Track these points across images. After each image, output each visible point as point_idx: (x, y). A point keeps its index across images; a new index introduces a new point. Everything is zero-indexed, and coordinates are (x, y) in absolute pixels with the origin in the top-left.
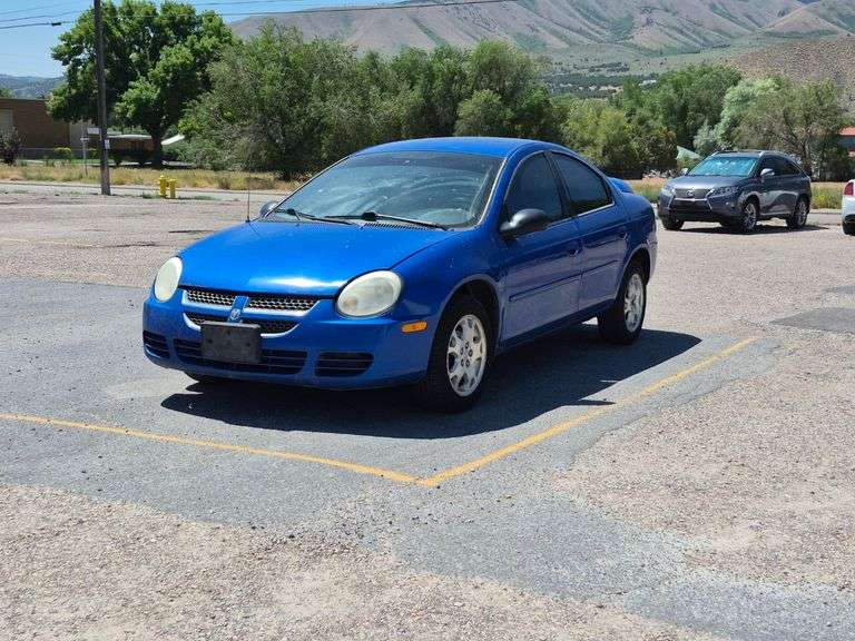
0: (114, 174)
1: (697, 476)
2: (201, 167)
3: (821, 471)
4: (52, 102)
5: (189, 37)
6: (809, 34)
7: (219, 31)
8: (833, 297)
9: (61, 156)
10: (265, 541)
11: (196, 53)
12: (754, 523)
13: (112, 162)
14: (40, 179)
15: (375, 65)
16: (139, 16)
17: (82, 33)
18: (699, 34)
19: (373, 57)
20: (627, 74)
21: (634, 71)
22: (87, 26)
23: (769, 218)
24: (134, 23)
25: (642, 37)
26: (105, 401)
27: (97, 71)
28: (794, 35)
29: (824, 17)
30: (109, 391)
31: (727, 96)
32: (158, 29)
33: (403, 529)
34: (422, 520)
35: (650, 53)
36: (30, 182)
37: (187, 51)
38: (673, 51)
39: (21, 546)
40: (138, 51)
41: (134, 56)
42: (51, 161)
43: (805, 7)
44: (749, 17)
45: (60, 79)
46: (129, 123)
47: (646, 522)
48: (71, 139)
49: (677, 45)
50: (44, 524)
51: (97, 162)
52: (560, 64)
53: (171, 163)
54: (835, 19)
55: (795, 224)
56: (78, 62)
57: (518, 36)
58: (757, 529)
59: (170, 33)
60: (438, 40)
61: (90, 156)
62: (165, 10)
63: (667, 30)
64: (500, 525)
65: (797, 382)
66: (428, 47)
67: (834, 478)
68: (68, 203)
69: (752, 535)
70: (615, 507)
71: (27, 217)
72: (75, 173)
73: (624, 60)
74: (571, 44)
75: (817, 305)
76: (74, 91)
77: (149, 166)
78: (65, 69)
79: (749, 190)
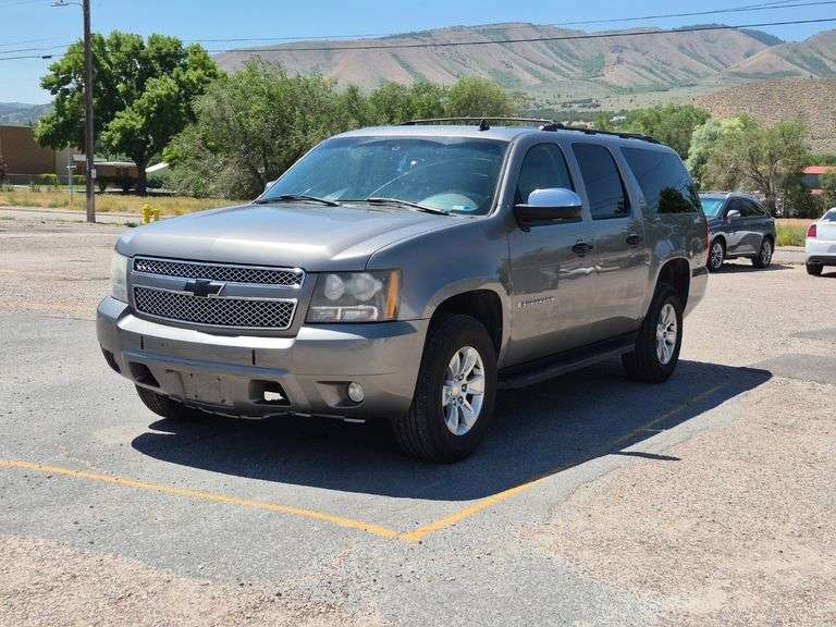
0: (100, 201)
1: (671, 532)
2: (184, 195)
3: (788, 528)
4: (40, 129)
5: (175, 69)
6: (772, 75)
7: (203, 64)
8: (797, 342)
9: (46, 182)
10: (253, 599)
11: (181, 84)
12: (726, 584)
13: (97, 189)
14: (27, 205)
15: (355, 98)
16: (126, 48)
17: (71, 64)
18: (667, 73)
19: (353, 91)
20: (598, 109)
21: (605, 107)
22: (76, 58)
23: (735, 257)
24: (122, 55)
25: (613, 75)
26: (96, 446)
27: (84, 100)
28: (758, 75)
29: (787, 59)
30: (99, 435)
31: (695, 134)
32: (145, 61)
33: (386, 587)
34: (406, 578)
35: (620, 91)
36: (18, 207)
37: (172, 83)
38: (642, 89)
39: (16, 601)
40: (125, 82)
41: (120, 87)
42: (36, 187)
43: (769, 48)
44: (716, 58)
45: (48, 106)
46: (115, 151)
47: (621, 581)
48: (57, 166)
49: (646, 83)
50: (37, 579)
51: (83, 188)
52: (534, 99)
53: (155, 190)
54: (798, 61)
55: (760, 263)
56: (67, 92)
57: (494, 72)
58: (727, 590)
59: (157, 66)
60: (416, 74)
61: (76, 182)
62: (152, 43)
63: (637, 69)
64: (481, 583)
65: (764, 432)
66: (407, 81)
67: (800, 536)
68: (53, 231)
69: (724, 596)
70: (592, 566)
71: (14, 246)
72: (61, 198)
73: (595, 97)
74: (545, 80)
75: (783, 351)
76: (61, 119)
77: (132, 193)
78: (54, 98)
79: (716, 230)
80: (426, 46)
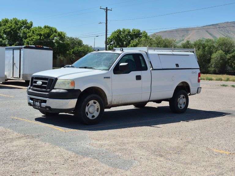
5: (138, 38)
7: (146, 36)
16: (126, 33)
22: (113, 35)
32: (131, 36)
40: (126, 41)
41: (124, 43)
56: (111, 44)
59: (134, 37)
62: (133, 31)
78: (108, 46)
80: (216, 28)
